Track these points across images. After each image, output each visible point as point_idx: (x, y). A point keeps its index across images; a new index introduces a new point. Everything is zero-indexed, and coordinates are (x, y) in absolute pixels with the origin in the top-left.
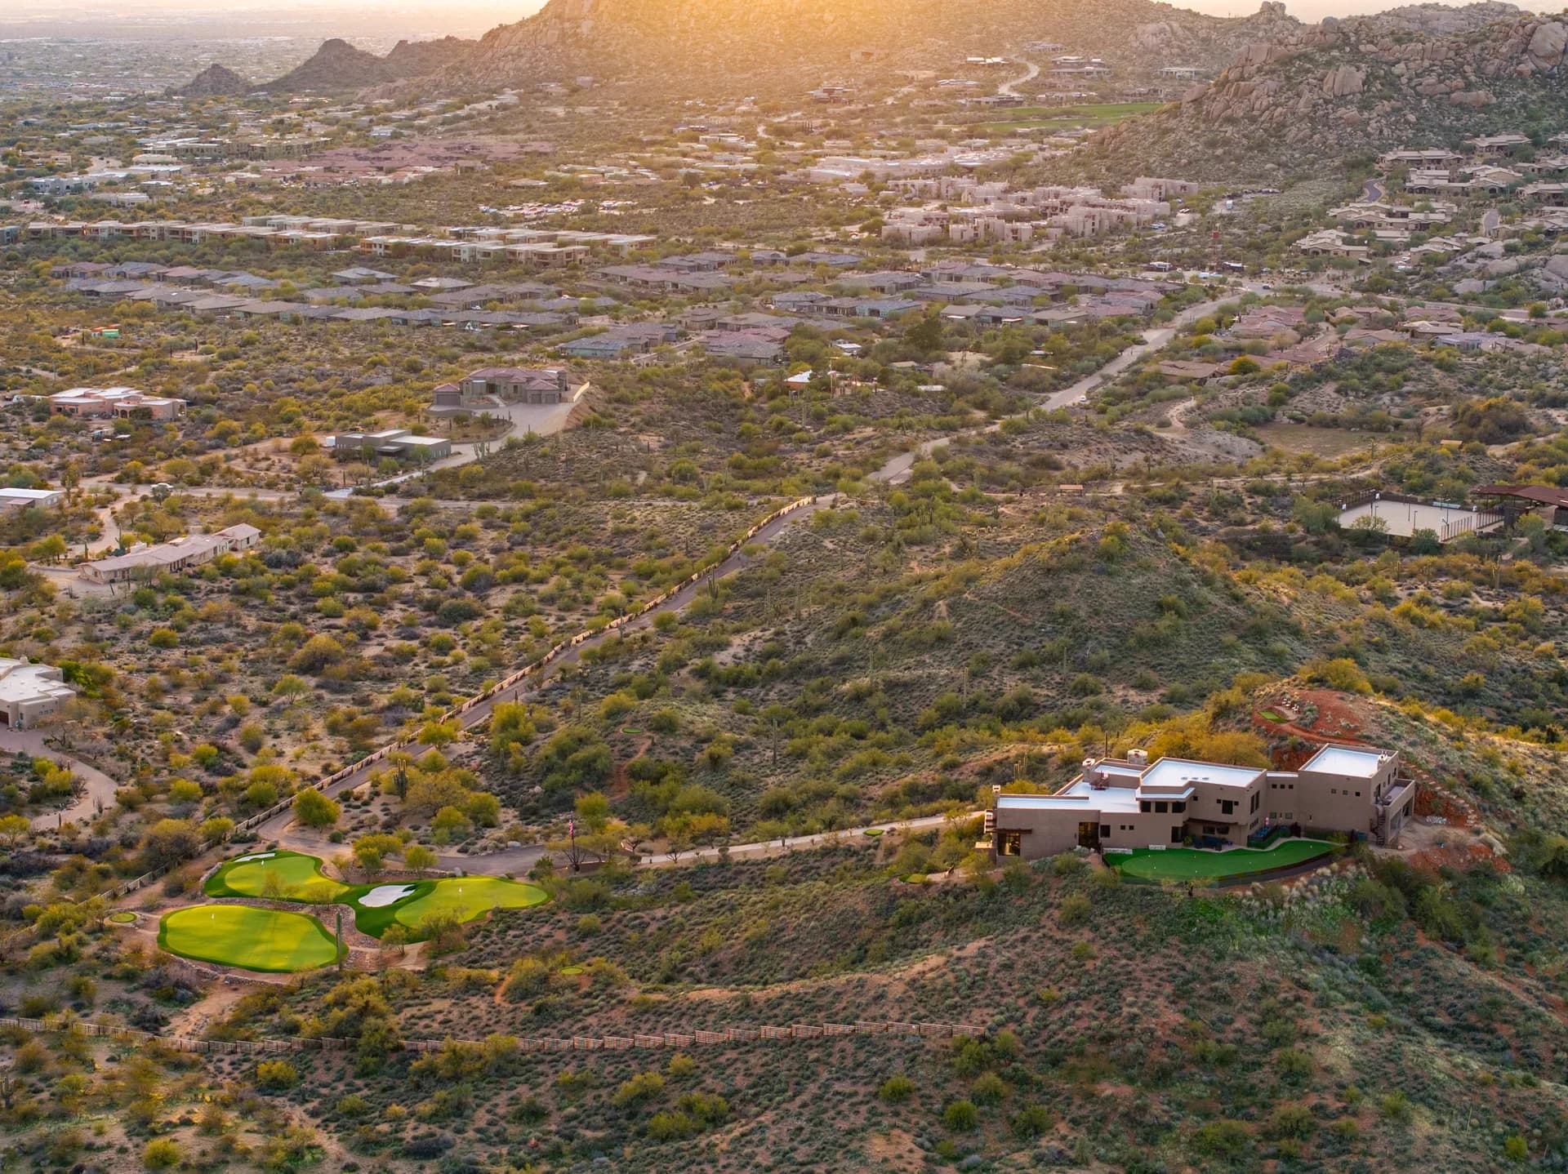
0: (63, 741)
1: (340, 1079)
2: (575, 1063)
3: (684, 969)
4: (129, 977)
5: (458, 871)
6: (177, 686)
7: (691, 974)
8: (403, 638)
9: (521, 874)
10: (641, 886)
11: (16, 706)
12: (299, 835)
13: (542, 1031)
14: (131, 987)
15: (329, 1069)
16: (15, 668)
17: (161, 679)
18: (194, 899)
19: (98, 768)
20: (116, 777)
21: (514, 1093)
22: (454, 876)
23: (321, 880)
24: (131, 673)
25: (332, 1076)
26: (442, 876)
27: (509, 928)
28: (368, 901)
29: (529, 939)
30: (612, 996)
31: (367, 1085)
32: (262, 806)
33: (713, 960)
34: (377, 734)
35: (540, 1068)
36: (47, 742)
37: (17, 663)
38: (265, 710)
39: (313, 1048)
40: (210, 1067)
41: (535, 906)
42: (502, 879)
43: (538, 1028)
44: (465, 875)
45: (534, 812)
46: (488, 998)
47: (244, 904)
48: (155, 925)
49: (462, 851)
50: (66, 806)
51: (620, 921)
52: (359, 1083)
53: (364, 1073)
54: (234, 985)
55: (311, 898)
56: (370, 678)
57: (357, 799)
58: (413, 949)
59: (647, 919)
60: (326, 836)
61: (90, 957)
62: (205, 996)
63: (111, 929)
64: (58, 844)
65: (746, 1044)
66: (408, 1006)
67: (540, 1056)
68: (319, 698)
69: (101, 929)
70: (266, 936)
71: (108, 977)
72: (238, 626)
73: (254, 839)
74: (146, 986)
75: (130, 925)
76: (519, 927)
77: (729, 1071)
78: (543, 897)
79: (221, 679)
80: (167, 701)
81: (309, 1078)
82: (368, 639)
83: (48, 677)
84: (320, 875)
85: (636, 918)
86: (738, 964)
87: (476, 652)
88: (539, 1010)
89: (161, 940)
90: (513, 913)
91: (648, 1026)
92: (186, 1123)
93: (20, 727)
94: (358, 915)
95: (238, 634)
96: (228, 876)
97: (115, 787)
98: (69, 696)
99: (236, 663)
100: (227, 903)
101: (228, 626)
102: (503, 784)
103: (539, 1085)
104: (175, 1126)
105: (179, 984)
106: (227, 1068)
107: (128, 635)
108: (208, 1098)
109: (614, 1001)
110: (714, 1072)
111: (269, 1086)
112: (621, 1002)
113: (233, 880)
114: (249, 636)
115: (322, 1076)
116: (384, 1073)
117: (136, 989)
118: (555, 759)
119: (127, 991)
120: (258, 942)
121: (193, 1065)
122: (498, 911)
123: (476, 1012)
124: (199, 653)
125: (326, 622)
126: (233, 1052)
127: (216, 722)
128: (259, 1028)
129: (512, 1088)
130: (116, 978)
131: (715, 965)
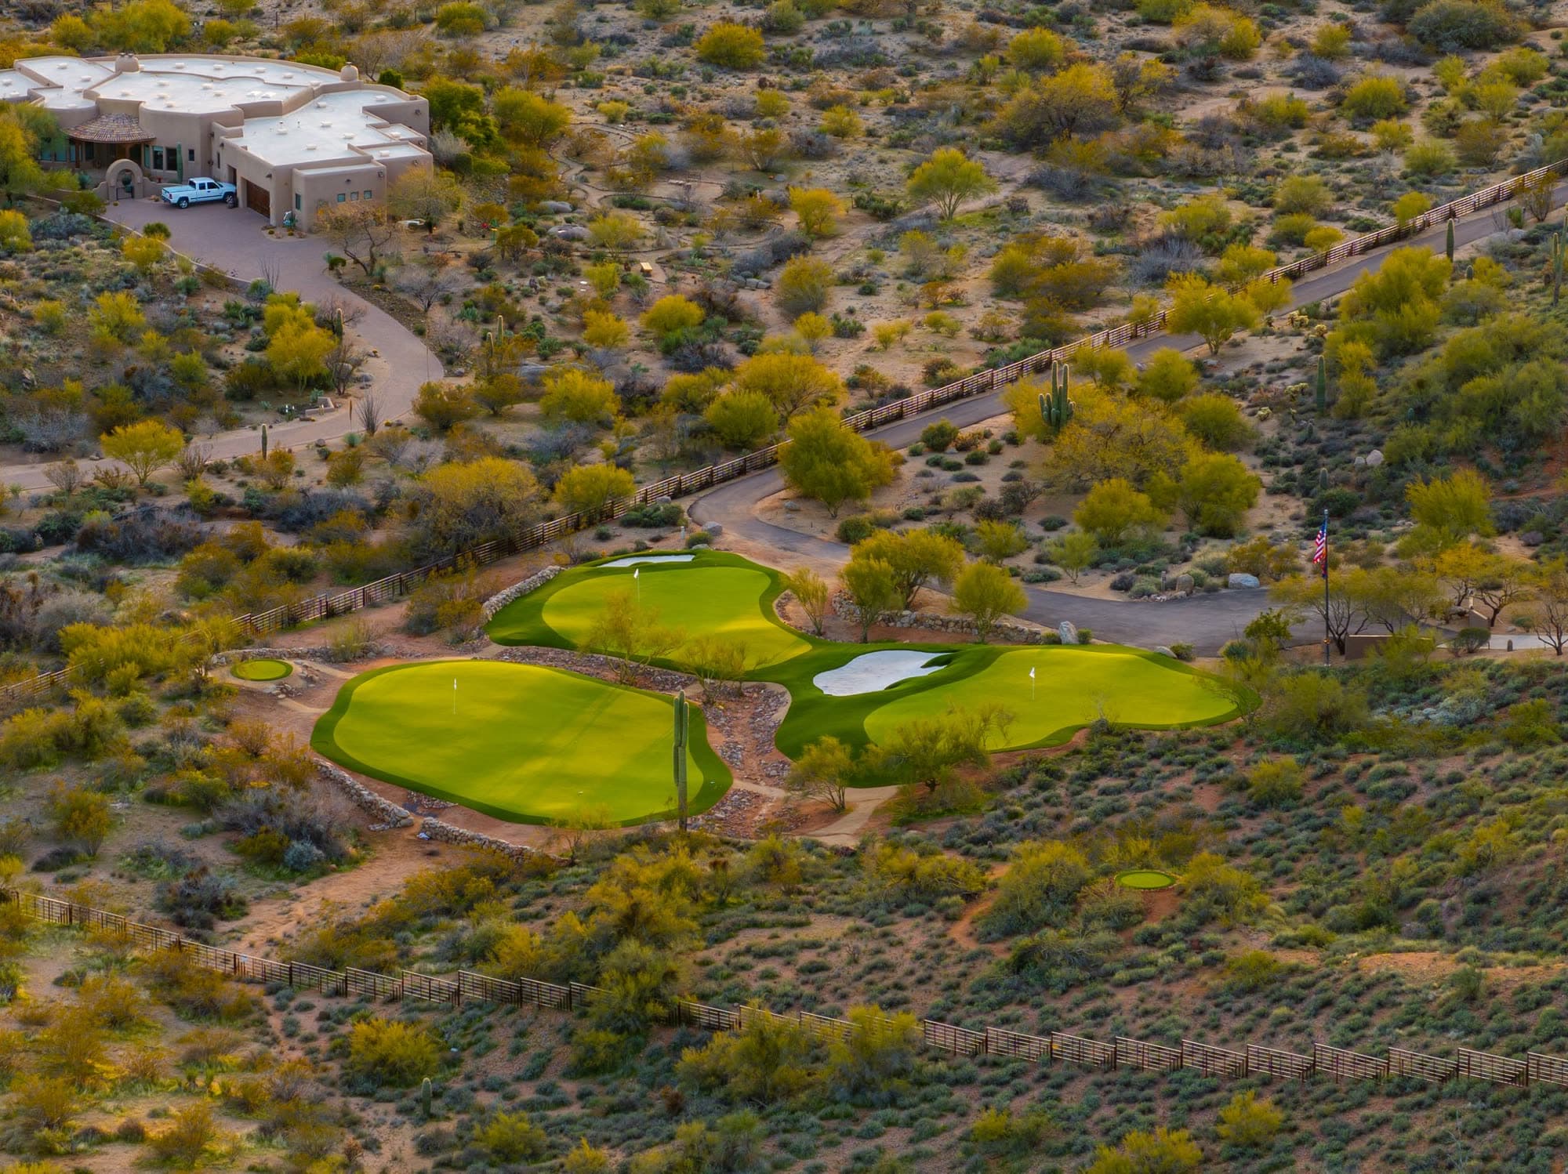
0: (369, 268)
1: (533, 1075)
2: (1038, 1091)
3: (1415, 901)
4: (202, 802)
5: (1068, 631)
6: (703, 158)
7: (1425, 916)
8: (1299, 84)
9: (1209, 650)
10: (1448, 701)
11: (287, 174)
12: (780, 519)
13: (1010, 1010)
14: (196, 825)
15: (517, 1051)
16: (326, 90)
17: (672, 141)
18: (460, 643)
19: (420, 333)
20: (450, 357)
21: (868, 1146)
22: (1055, 641)
23: (763, 624)
24: (612, 121)
25: (522, 1064)
26: (1032, 640)
27: (1104, 771)
28: (833, 684)
29: (1131, 799)
30: (1199, 947)
31: (582, 1096)
32: (736, 446)
33: (1482, 886)
34: (1106, 303)
35: (959, 1095)
36: (333, 263)
37: (332, 78)
38: (880, 228)
39: (504, 1000)
40: (275, 1022)
41: (1187, 727)
42: (1159, 659)
43: (1001, 1004)
44: (1084, 640)
45: (1341, 510)
46: (938, 925)
47: (551, 662)
48: (330, 693)
49: (1121, 586)
50: (300, 413)
51: (1353, 777)
52: (569, 1088)
53: (586, 1068)
54: (435, 842)
55: (713, 667)
56: (1161, 171)
57: (962, 448)
58: (866, 800)
59: (1414, 779)
60: (834, 527)
61: (137, 752)
62: (355, 863)
63: (220, 692)
64: (237, 494)
65: (1423, 1087)
66: (755, 925)
67: (970, 1067)
68: (1017, 209)
69: (198, 691)
70: (560, 741)
71: (155, 799)
72: (921, 30)
73: (671, 520)
74: (233, 827)
75: (271, 688)
76: (1129, 771)
77: (1354, 1147)
78: (1224, 707)
79: (812, 150)
80: (663, 191)
81: (469, 1065)
82: (1212, 80)
83: (387, 116)
84: (768, 613)
85: (1391, 774)
86: (1534, 902)
87: (1447, 127)
88: (1021, 962)
89: (322, 731)
90: (1129, 738)
91: (1238, 1023)
92: (132, 1135)
93: (292, 227)
94: (794, 712)
95: (915, 49)
96: (557, 596)
97: (438, 376)
98: (414, 162)
99: (873, 117)
100: (527, 658)
101: (898, 29)
102: (1310, 439)
103: (934, 1133)
104: (104, 1139)
105: (301, 831)
106: (308, 1023)
107: (659, 35)
108: (216, 1087)
109: (1196, 959)
110: (1322, 1144)
111: (370, 1076)
112: (1211, 963)
113: (562, 609)
114: (939, 55)
115: (498, 1065)
116: (632, 1072)
117: (206, 832)
118: (1437, 389)
119: (186, 834)
120: (537, 752)
121: (241, 1012)
122: (1104, 729)
123: (891, 955)
124: (797, 87)
125: (1138, 34)
126: (339, 993)
127: (749, 248)
128: (425, 946)
129: (871, 1134)
130: (174, 803)
131: (1482, 899)
